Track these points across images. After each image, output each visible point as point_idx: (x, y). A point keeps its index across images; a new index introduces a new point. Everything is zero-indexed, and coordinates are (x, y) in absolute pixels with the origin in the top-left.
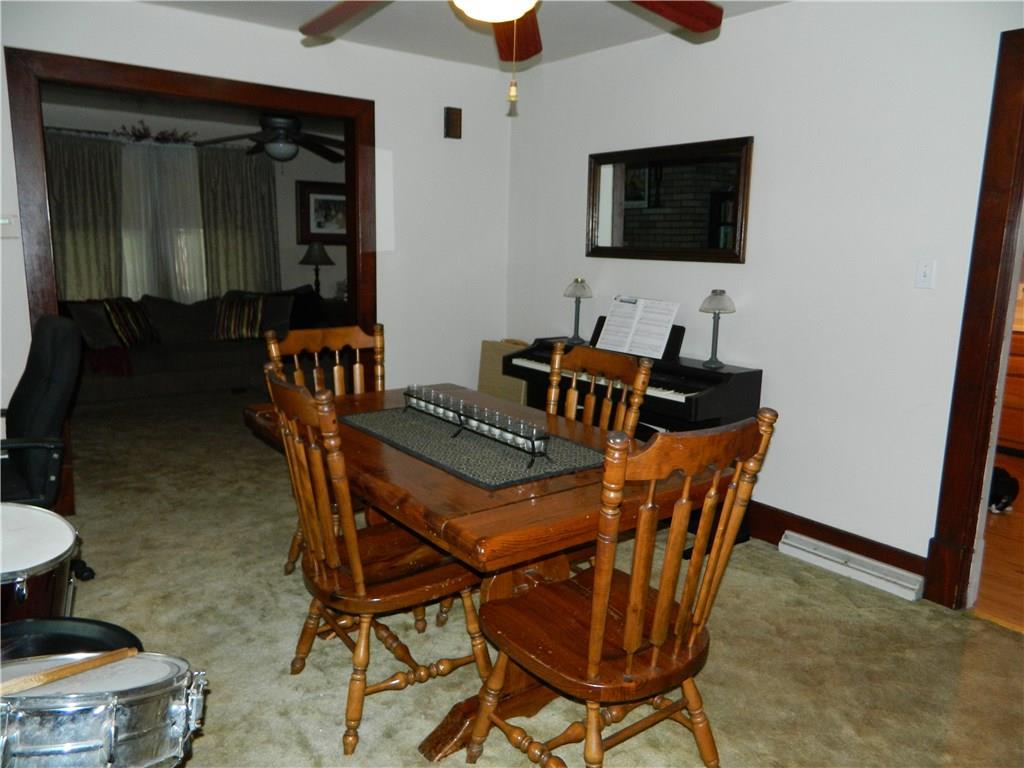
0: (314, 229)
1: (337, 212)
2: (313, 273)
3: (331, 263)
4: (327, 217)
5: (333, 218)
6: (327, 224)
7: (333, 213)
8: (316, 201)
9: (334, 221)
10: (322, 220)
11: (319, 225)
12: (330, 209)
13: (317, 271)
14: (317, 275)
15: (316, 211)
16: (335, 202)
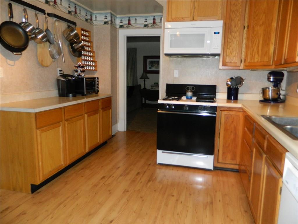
0: (148, 69)
1: (155, 64)
2: (143, 81)
3: (149, 79)
4: (152, 66)
5: (154, 66)
6: (152, 68)
7: (154, 64)
8: (149, 61)
9: (154, 67)
10: (151, 66)
11: (150, 68)
12: (153, 63)
13: (145, 81)
14: (144, 82)
15: (149, 64)
16: (155, 61)
